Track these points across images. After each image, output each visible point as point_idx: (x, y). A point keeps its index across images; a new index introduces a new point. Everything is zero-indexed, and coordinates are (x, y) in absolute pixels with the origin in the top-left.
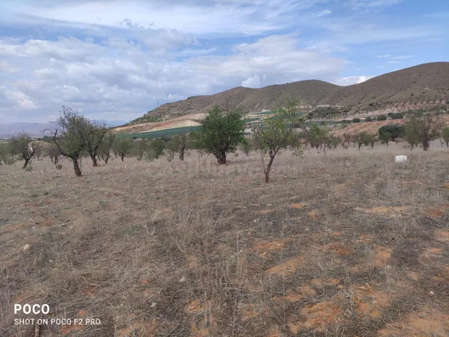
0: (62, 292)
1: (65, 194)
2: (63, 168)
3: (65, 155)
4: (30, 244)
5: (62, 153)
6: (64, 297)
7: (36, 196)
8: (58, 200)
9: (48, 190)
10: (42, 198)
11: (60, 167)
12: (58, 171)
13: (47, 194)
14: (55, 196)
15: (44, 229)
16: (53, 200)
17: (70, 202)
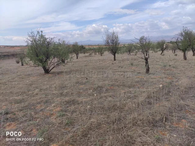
0: (175, 108)
1: (178, 67)
2: (177, 56)
3: (180, 49)
4: (162, 85)
5: (179, 49)
6: (176, 111)
7: (165, 66)
8: (174, 69)
9: (171, 64)
10: (168, 67)
11: (176, 55)
12: (175, 57)
13: (170, 66)
14: (174, 67)
15: (168, 81)
16: (172, 69)
17: (180, 71)
